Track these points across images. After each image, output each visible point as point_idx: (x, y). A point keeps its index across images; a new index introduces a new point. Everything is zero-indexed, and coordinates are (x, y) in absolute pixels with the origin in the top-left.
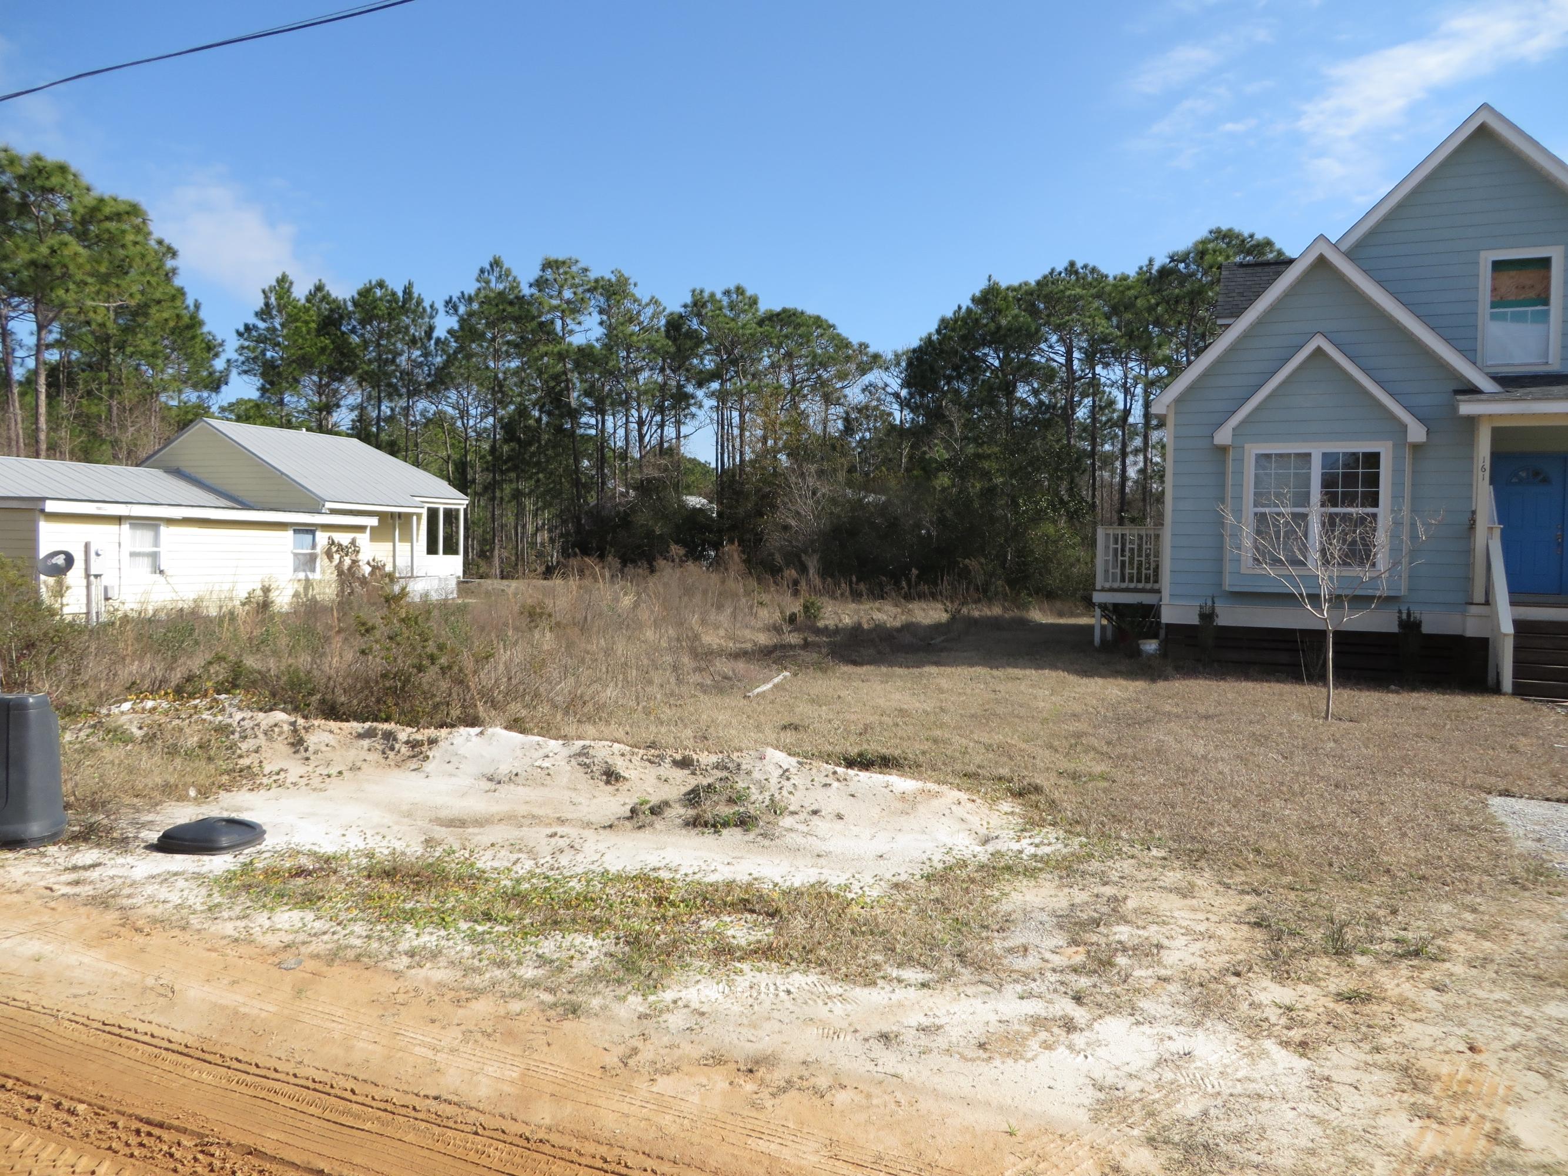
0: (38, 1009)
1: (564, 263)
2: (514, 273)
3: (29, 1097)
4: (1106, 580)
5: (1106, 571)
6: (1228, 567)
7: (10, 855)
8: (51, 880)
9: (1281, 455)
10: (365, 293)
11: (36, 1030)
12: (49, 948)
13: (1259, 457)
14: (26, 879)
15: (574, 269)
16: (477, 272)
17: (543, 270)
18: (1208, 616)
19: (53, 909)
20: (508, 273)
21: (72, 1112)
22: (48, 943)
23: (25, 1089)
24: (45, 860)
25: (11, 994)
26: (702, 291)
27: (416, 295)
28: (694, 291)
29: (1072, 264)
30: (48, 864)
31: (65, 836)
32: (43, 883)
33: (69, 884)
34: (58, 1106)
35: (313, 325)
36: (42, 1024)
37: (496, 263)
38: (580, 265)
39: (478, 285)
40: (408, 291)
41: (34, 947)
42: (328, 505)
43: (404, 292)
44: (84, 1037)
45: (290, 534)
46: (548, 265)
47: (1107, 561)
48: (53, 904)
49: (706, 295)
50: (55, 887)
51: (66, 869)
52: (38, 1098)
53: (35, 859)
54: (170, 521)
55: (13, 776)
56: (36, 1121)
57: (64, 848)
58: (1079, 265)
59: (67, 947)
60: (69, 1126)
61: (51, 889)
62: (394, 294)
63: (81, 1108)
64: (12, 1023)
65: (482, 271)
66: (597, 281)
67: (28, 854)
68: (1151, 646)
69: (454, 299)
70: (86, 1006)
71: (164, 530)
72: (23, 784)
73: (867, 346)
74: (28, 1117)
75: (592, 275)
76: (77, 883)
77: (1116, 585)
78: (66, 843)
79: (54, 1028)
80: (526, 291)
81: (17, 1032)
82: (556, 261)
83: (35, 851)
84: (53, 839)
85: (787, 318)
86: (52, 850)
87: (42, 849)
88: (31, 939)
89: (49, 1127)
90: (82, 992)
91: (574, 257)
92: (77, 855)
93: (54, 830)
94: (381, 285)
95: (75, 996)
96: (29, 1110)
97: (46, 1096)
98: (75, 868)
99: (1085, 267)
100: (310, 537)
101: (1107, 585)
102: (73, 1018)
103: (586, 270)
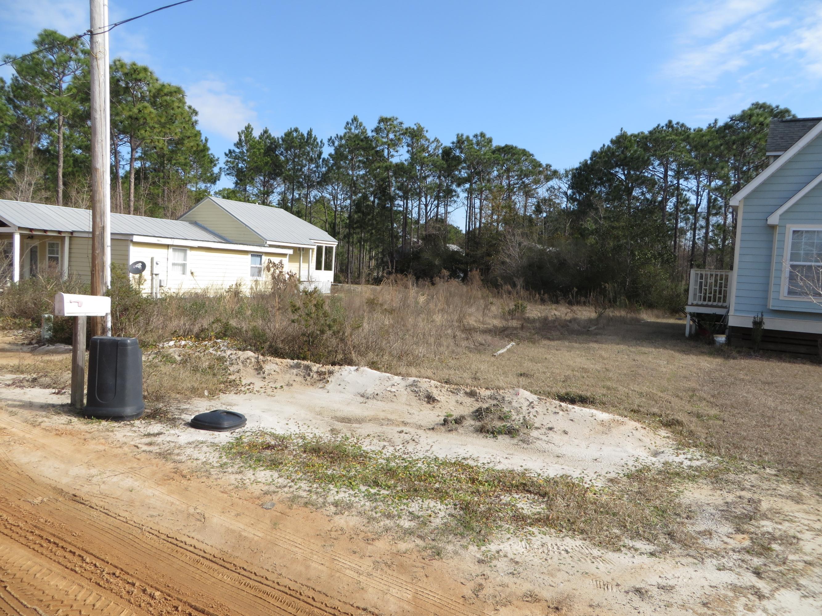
0: (132, 523)
1: (390, 119)
2: (364, 124)
3: (128, 583)
4: (695, 299)
5: (695, 295)
6: (772, 295)
7: (116, 424)
8: (137, 441)
9: (807, 232)
10: (288, 134)
11: (131, 537)
12: (137, 483)
13: (794, 232)
14: (124, 440)
15: (395, 122)
16: (345, 124)
17: (379, 123)
18: (758, 324)
19: (139, 459)
20: (361, 125)
21: (152, 597)
22: (136, 480)
23: (126, 577)
24: (134, 429)
25: (117, 511)
26: (462, 135)
27: (313, 136)
28: (458, 135)
29: (670, 122)
30: (135, 431)
31: (143, 415)
32: (133, 443)
33: (147, 444)
34: (144, 591)
35: (262, 151)
36: (134, 533)
37: (355, 119)
38: (398, 121)
39: (345, 131)
40: (310, 133)
41: (129, 482)
42: (269, 243)
43: (308, 134)
44: (157, 545)
45: (249, 256)
46: (382, 120)
47: (695, 289)
48: (138, 456)
49: (464, 137)
50: (140, 446)
51: (145, 435)
52: (133, 585)
53: (129, 428)
54: (192, 248)
55: (118, 382)
56: (132, 601)
57: (143, 422)
58: (674, 122)
59: (146, 484)
60: (151, 606)
61: (137, 447)
62: (302, 135)
63: (157, 594)
64: (118, 531)
65: (348, 123)
66: (407, 129)
67: (125, 425)
68: (721, 339)
69: (333, 138)
70: (158, 524)
71: (189, 252)
72: (123, 387)
73: (550, 166)
74: (127, 597)
75: (405, 126)
76: (150, 444)
77: (700, 303)
78: (144, 419)
79: (140, 537)
80: (370, 134)
81: (120, 537)
82: (386, 119)
83: (128, 423)
84: (137, 416)
85: (508, 150)
86: (137, 422)
87: (132, 422)
88: (127, 477)
89: (140, 606)
90: (155, 514)
91: (395, 116)
92: (150, 427)
93: (138, 412)
94: (296, 130)
95: (152, 516)
96: (128, 592)
97: (137, 584)
98: (149, 435)
99: (678, 123)
100: (259, 259)
101: (695, 303)
102: (151, 531)
103: (401, 123)
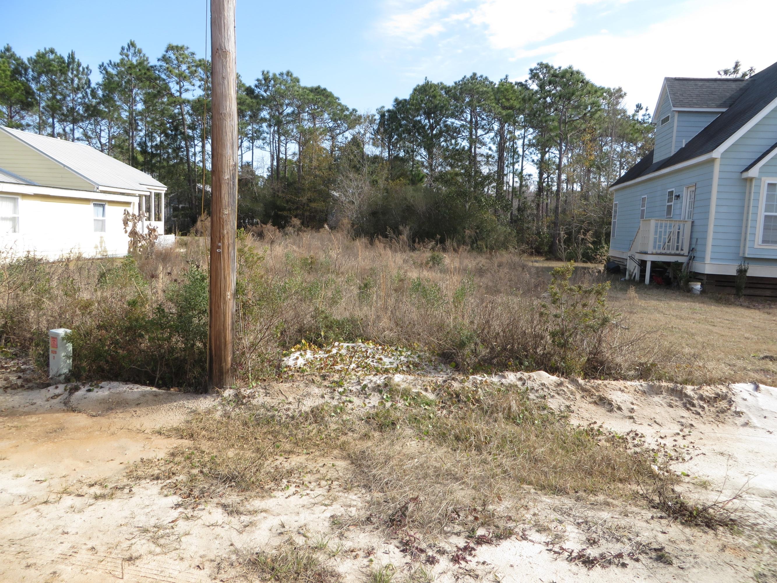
1: (182, 48)
2: (144, 52)
6: (748, 244)
10: (41, 56)
13: (769, 184)
15: (186, 52)
16: (119, 50)
17: (167, 52)
18: (742, 272)
20: (140, 51)
26: (268, 72)
27: (76, 60)
28: (263, 72)
29: (475, 74)
35: (9, 73)
37: (132, 44)
38: (190, 50)
39: (121, 57)
40: (72, 56)
42: (101, 188)
43: (69, 57)
45: (91, 206)
46: (170, 48)
49: (271, 75)
54: (24, 196)
58: (478, 75)
62: (62, 58)
65: (123, 48)
66: (200, 61)
69: (105, 64)
71: (21, 202)
73: (356, 111)
75: (197, 57)
80: (153, 61)
82: (177, 47)
85: (319, 91)
91: (186, 46)
94: (52, 51)
99: (481, 76)
100: (101, 209)
103: (193, 54)
